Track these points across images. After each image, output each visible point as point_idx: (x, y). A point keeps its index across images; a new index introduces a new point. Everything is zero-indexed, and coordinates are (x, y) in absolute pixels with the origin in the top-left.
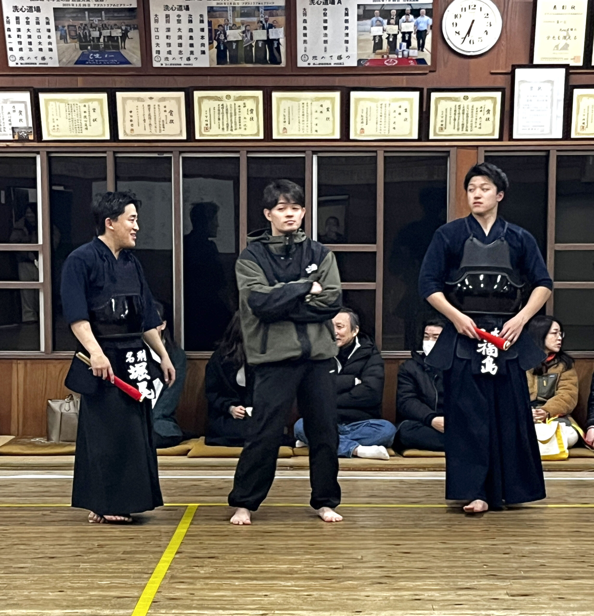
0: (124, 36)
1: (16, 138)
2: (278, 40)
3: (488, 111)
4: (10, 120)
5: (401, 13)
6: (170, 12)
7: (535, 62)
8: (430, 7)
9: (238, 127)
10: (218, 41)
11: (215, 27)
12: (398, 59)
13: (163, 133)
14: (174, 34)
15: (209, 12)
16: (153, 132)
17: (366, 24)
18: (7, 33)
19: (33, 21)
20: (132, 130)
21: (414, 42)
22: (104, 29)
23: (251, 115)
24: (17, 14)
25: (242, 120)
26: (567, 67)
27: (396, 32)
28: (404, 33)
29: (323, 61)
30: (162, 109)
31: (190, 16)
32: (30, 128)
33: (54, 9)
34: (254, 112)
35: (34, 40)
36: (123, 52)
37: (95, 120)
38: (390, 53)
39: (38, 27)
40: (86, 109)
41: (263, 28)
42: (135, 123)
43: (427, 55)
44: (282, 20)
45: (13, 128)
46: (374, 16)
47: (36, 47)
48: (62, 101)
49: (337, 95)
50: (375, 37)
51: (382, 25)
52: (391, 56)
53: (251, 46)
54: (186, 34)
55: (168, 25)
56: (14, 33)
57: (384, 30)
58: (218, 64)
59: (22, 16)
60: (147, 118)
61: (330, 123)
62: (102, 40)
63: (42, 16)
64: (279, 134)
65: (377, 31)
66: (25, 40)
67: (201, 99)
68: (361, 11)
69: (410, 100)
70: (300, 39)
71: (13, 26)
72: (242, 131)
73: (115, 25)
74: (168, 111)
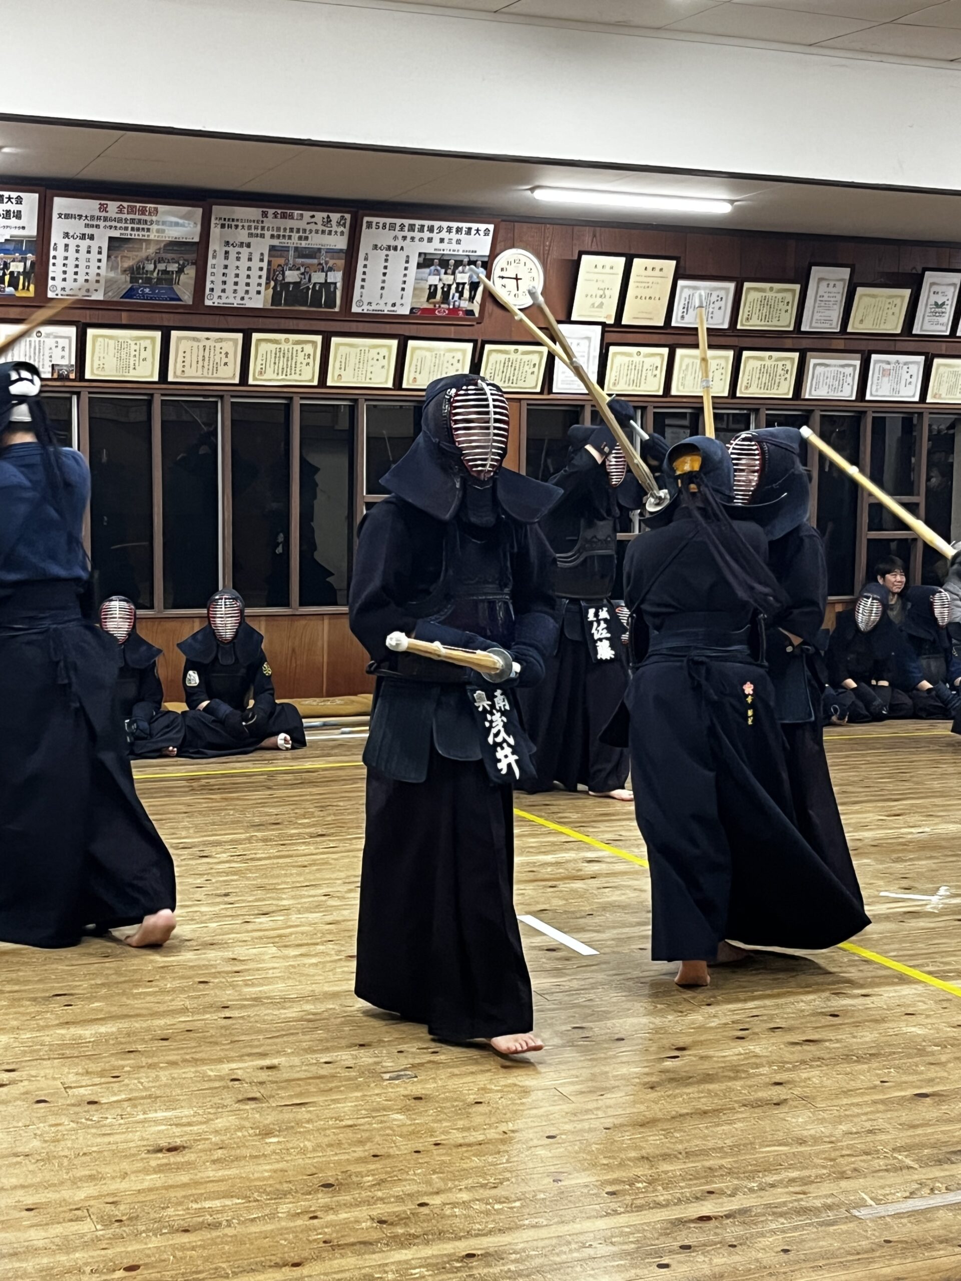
0: (180, 271)
1: (56, 376)
2: (335, 284)
3: (535, 365)
4: (51, 357)
5: (458, 263)
6: (230, 249)
7: (573, 318)
8: (486, 259)
9: (293, 372)
10: (276, 281)
11: (274, 266)
12: (449, 309)
13: (215, 375)
14: (231, 272)
15: (270, 250)
16: (205, 374)
17: (424, 273)
18: (52, 261)
19: (83, 249)
20: (183, 371)
21: (466, 294)
22: (159, 262)
23: (307, 361)
24: (66, 241)
25: (298, 365)
26: (603, 324)
27: (451, 283)
28: (458, 284)
29: (378, 308)
30: (218, 350)
31: (251, 254)
32: (72, 366)
33: (110, 238)
34: (312, 357)
35: (82, 270)
36: (175, 287)
37: (144, 360)
38: (443, 303)
39: (88, 256)
40: (137, 347)
41: (323, 271)
42: (187, 364)
43: (476, 307)
44: (341, 263)
45: (53, 366)
46: (432, 265)
47: (81, 278)
48: (110, 337)
49: (394, 343)
50: (430, 286)
51: (439, 274)
52: (443, 306)
53: (308, 288)
54: (243, 273)
55: (226, 262)
56: (59, 261)
57: (440, 280)
58: (272, 305)
59: (72, 243)
60: (200, 358)
61: (385, 371)
62: (155, 274)
63: (95, 245)
64: (333, 380)
65: (434, 280)
66: (71, 270)
67: (259, 341)
68: (421, 259)
69: (464, 352)
70: (358, 283)
71: (60, 253)
72: (297, 377)
73: (173, 259)
74: (223, 352)
